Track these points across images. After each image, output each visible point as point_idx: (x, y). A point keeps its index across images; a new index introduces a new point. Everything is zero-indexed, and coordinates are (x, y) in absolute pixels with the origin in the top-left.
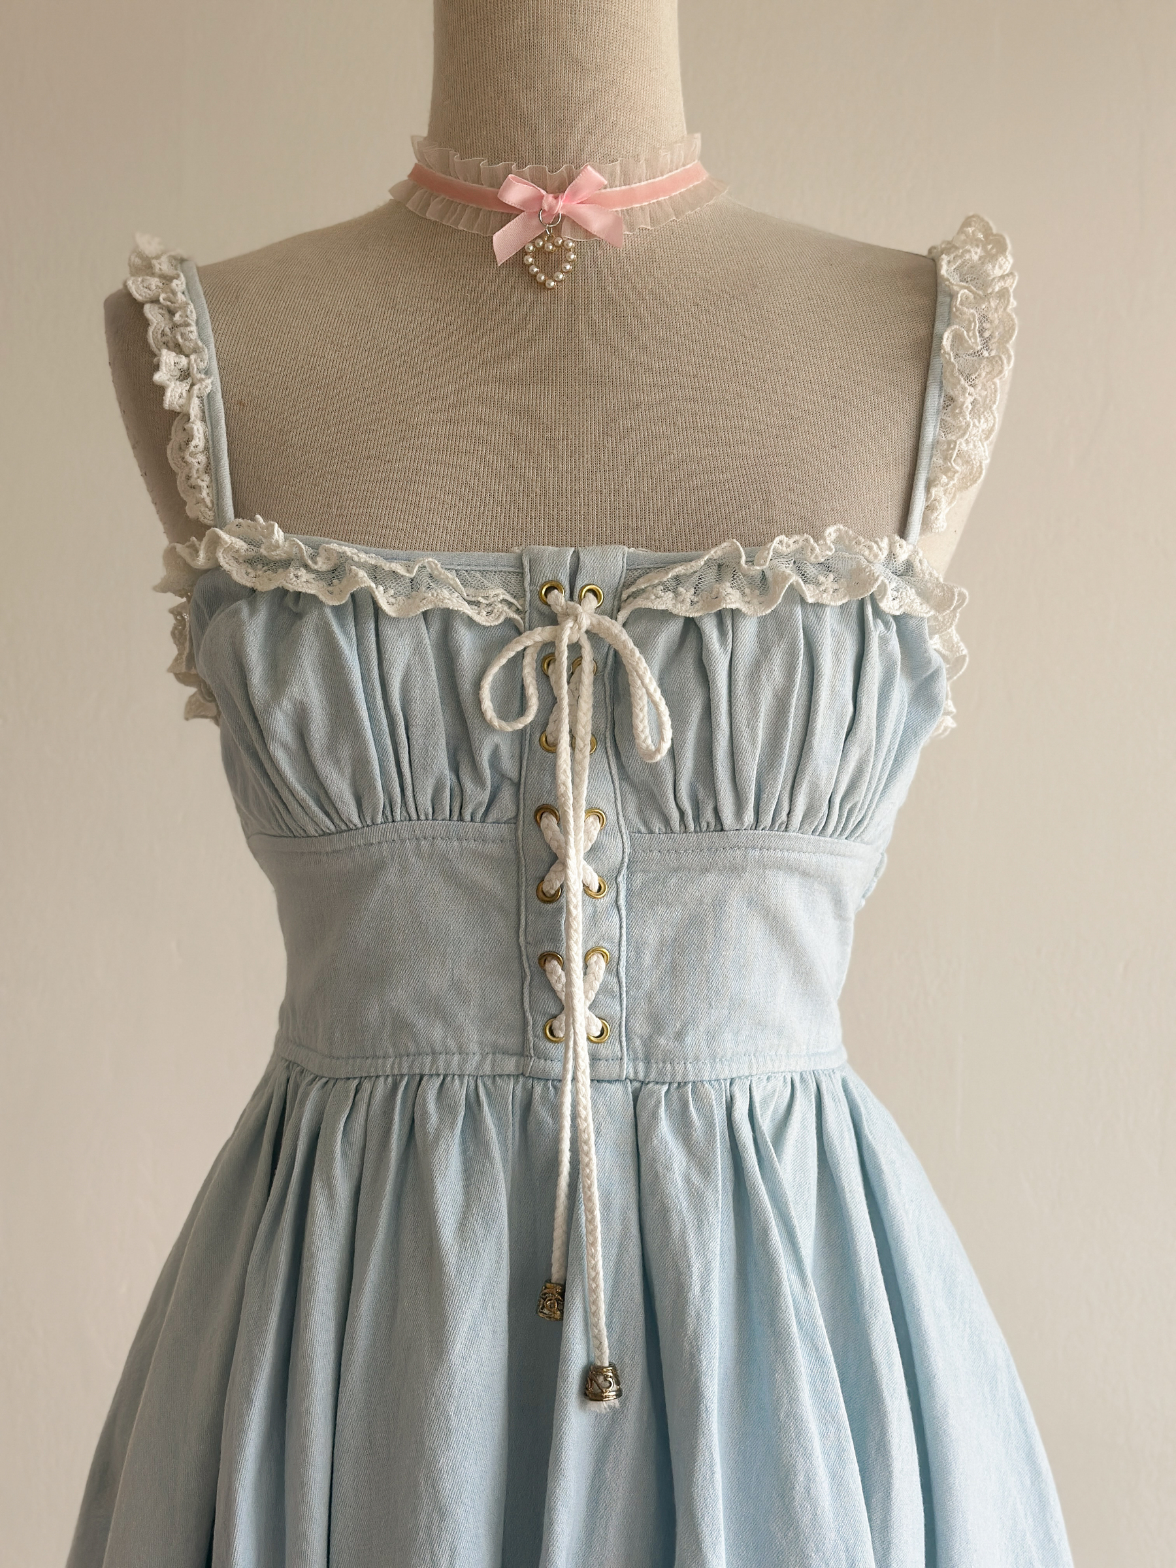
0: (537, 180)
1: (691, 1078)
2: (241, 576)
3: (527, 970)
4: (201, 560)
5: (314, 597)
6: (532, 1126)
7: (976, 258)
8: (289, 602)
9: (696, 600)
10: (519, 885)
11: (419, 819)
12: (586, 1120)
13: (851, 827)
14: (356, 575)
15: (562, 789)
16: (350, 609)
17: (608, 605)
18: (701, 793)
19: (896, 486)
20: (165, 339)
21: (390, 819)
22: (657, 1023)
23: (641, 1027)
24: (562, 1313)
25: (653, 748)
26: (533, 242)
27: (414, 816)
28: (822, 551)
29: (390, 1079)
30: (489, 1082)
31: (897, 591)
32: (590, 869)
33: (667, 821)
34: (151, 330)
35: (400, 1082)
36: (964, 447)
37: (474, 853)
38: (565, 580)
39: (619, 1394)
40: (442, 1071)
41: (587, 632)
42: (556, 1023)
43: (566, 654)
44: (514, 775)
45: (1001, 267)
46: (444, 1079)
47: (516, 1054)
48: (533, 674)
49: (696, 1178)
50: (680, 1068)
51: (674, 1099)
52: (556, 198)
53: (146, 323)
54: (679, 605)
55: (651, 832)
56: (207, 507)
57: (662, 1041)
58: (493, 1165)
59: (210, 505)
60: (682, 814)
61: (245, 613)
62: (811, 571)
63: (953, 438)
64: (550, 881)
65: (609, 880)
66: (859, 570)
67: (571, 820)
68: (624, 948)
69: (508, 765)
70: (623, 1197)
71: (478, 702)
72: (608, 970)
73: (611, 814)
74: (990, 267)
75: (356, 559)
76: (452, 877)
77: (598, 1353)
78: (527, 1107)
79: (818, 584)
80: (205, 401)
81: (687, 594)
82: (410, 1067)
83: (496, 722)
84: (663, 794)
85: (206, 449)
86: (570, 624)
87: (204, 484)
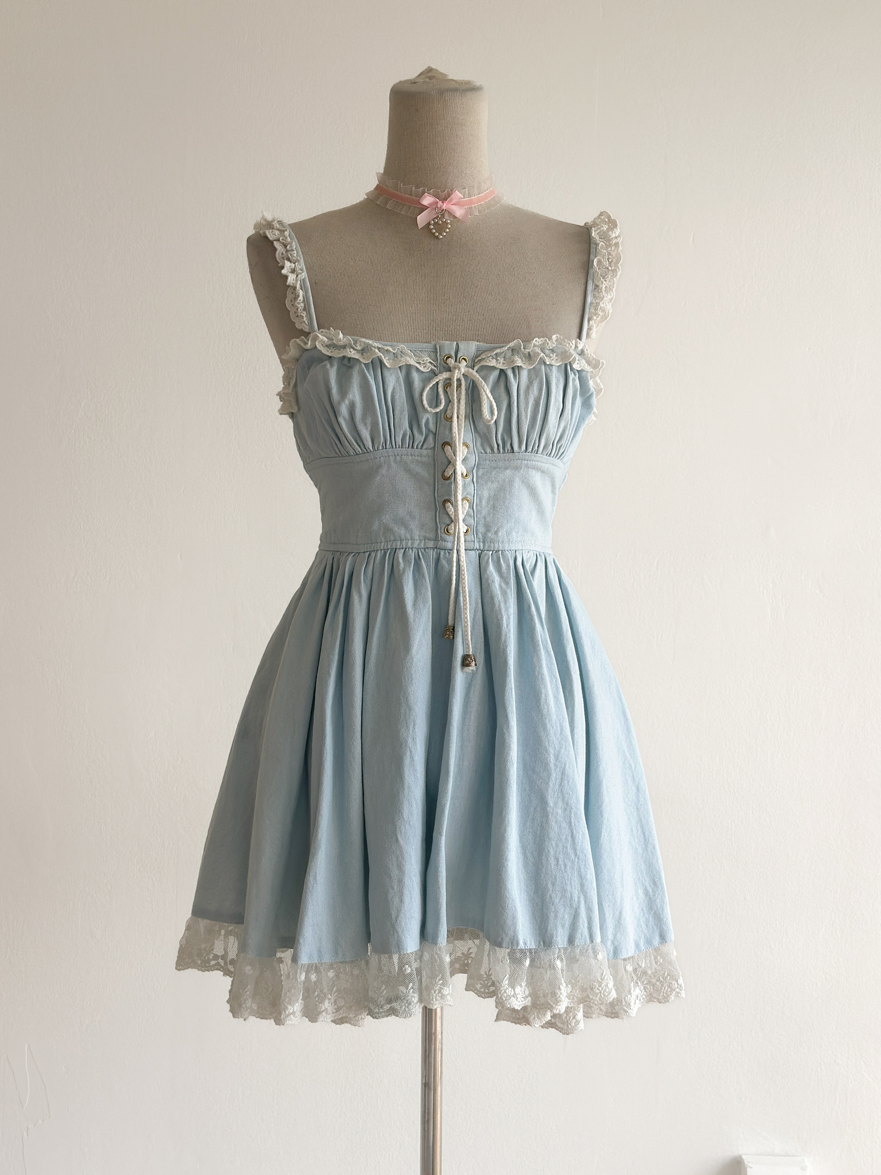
0: (436, 195)
1: (501, 548)
2: (326, 351)
3: (438, 507)
4: (309, 346)
5: (357, 360)
6: (439, 568)
7: (605, 229)
8: (346, 362)
9: (505, 362)
10: (435, 474)
11: (396, 447)
12: (463, 562)
13: (560, 454)
14: (375, 351)
15: (454, 435)
16: (371, 364)
17: (470, 365)
18: (506, 438)
19: (577, 321)
20: (282, 256)
21: (384, 447)
22: (488, 528)
23: (481, 529)
24: (454, 636)
25: (489, 419)
26: (433, 220)
27: (394, 447)
28: (551, 345)
29: (383, 551)
30: (423, 550)
31: (579, 361)
32: (463, 467)
33: (492, 449)
34: (277, 252)
35: (387, 551)
36: (602, 305)
37: (417, 461)
38: (453, 355)
39: (476, 665)
40: (404, 547)
41: (463, 374)
42: (449, 527)
43: (456, 383)
44: (434, 431)
45: (615, 233)
46: (405, 550)
47: (433, 540)
48: (442, 390)
49: (503, 585)
50: (496, 545)
51: (495, 556)
52: (442, 202)
53: (275, 249)
54: (498, 364)
55: (486, 453)
56: (306, 324)
57: (490, 535)
58: (426, 581)
59: (307, 324)
60: (498, 445)
61: (328, 366)
62: (547, 352)
63: (598, 301)
64: (448, 472)
65: (470, 472)
66: (566, 352)
67: (458, 447)
68: (475, 498)
69: (432, 426)
70: (476, 593)
71: (422, 401)
72: (469, 507)
73: (471, 445)
74: (610, 233)
75: (374, 345)
76: (408, 471)
77: (467, 650)
78: (438, 560)
79: (550, 357)
80: (302, 282)
81: (502, 360)
82: (392, 545)
83: (429, 409)
84: (491, 437)
85: (304, 301)
86: (457, 371)
87: (304, 315)
